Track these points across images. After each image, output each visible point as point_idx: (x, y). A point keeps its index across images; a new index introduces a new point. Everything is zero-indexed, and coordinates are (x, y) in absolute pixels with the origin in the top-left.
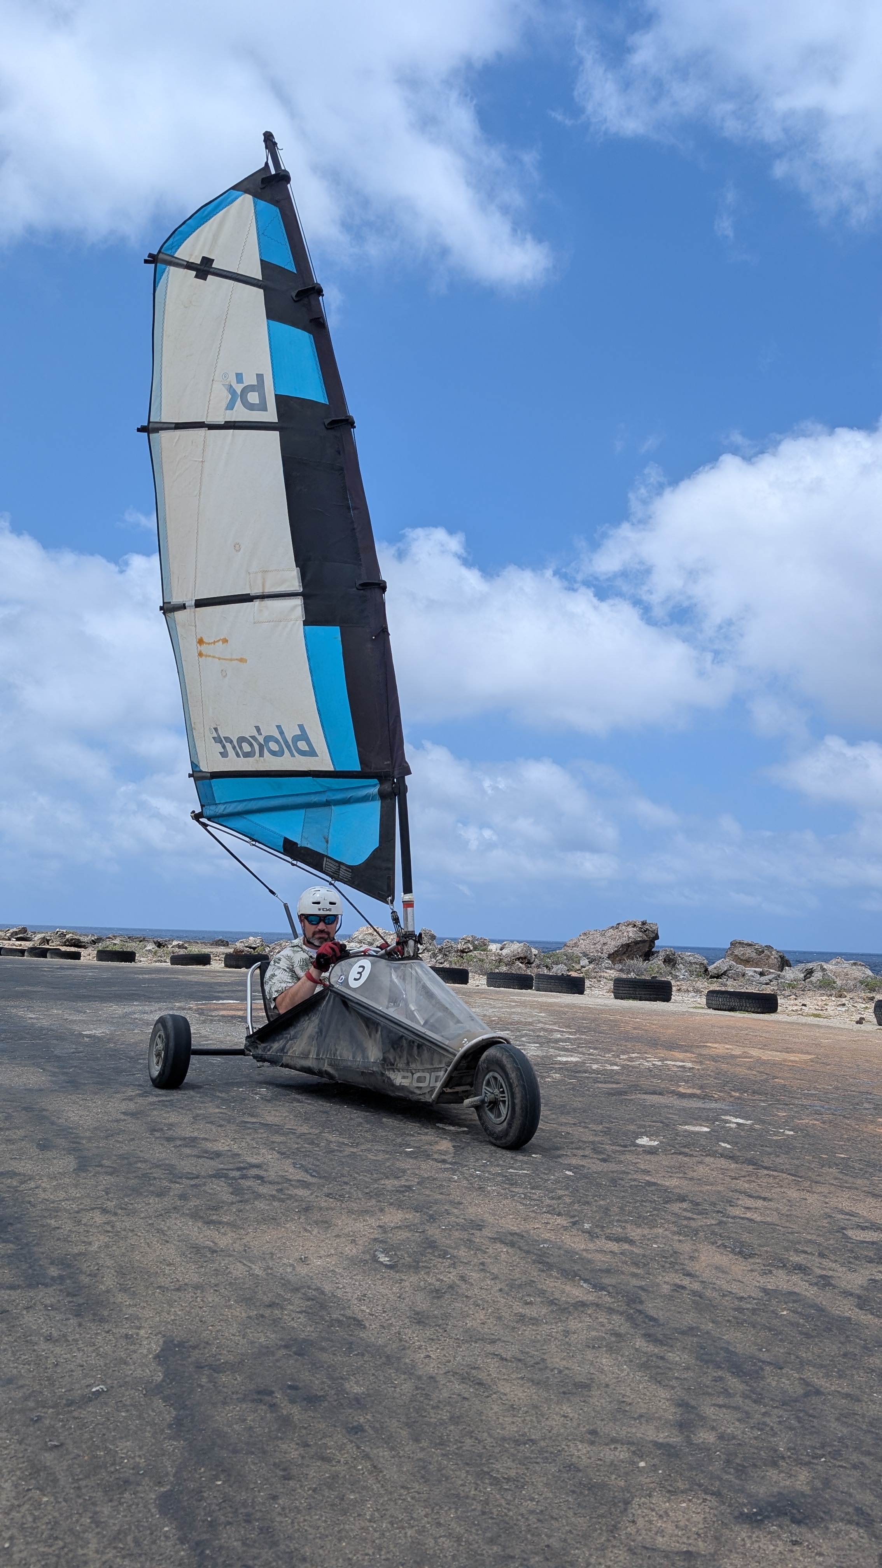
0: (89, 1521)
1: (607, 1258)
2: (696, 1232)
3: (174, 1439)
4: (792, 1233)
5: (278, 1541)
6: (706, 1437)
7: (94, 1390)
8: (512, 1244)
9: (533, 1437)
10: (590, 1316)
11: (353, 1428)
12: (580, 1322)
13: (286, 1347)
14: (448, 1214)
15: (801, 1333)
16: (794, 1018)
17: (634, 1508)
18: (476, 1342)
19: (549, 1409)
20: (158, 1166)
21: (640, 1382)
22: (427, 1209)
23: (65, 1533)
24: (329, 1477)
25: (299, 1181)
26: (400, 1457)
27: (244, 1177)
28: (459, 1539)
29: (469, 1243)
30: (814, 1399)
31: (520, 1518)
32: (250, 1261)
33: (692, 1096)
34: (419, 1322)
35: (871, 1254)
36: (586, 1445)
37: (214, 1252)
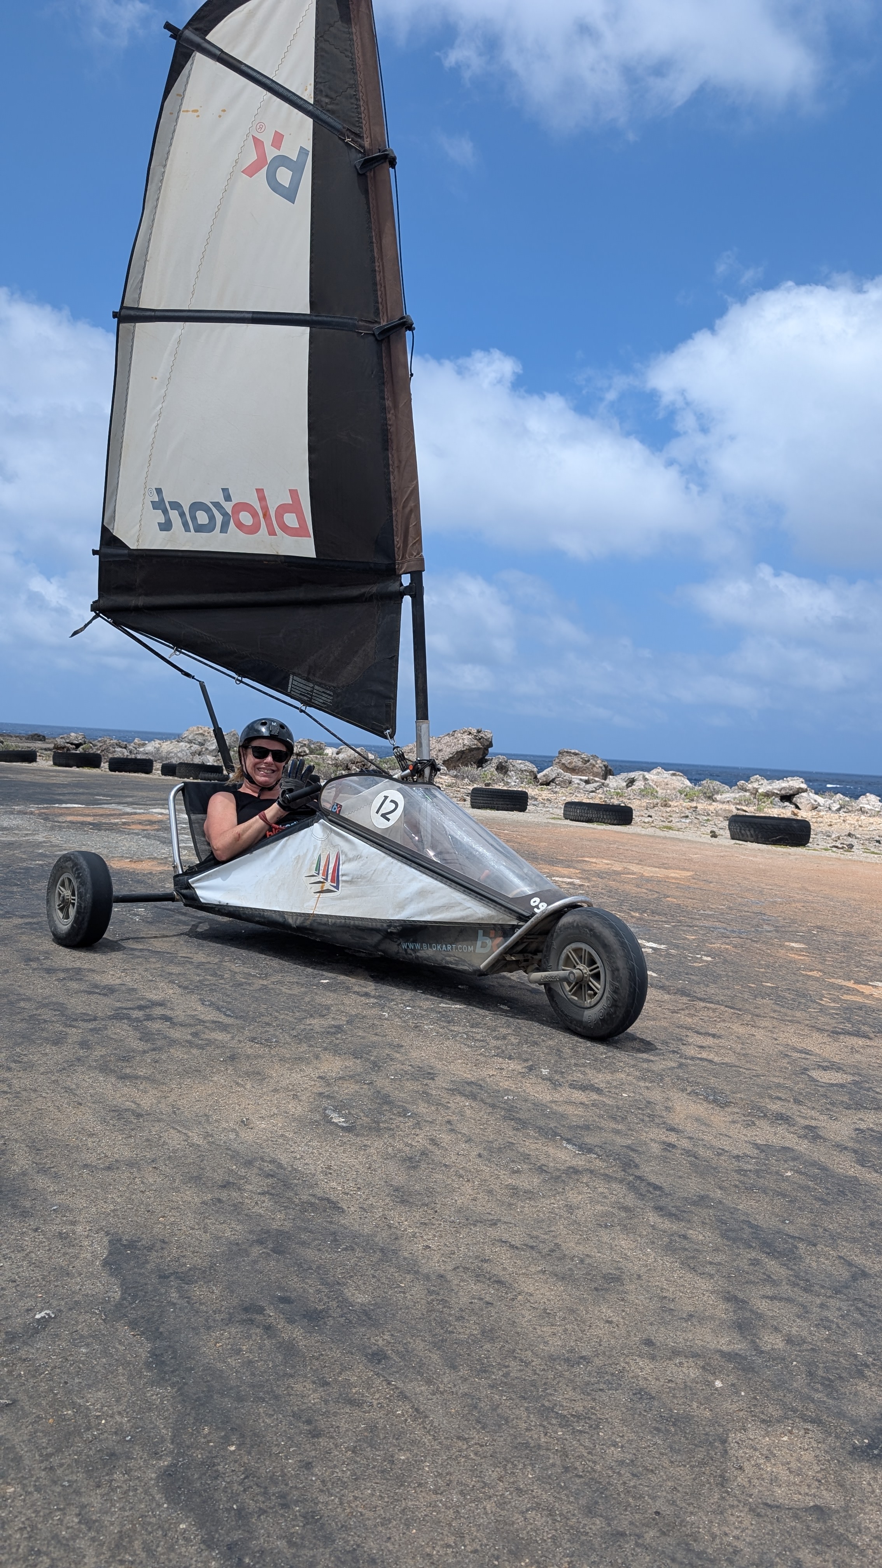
0: (76, 1520)
1: (580, 1111)
2: (660, 1077)
3: (159, 1385)
4: (758, 1076)
5: (331, 1534)
6: (772, 1341)
7: (38, 1316)
8: (473, 1097)
9: (584, 1353)
10: (588, 1186)
11: (374, 1354)
12: (579, 1193)
13: (260, 1242)
14: (392, 1060)
15: (817, 1199)
16: (647, 830)
17: (734, 1450)
18: (475, 1225)
19: (587, 1312)
20: (45, 1006)
21: (673, 1271)
22: (367, 1054)
23: (49, 1545)
24: (366, 1429)
25: (214, 1022)
26: (442, 1393)
27: (149, 1018)
28: (551, 1513)
29: (426, 1096)
30: (865, 1284)
31: (610, 1473)
32: (184, 1126)
34: (403, 1202)
35: (846, 1099)
36: (647, 1361)
37: (139, 1116)
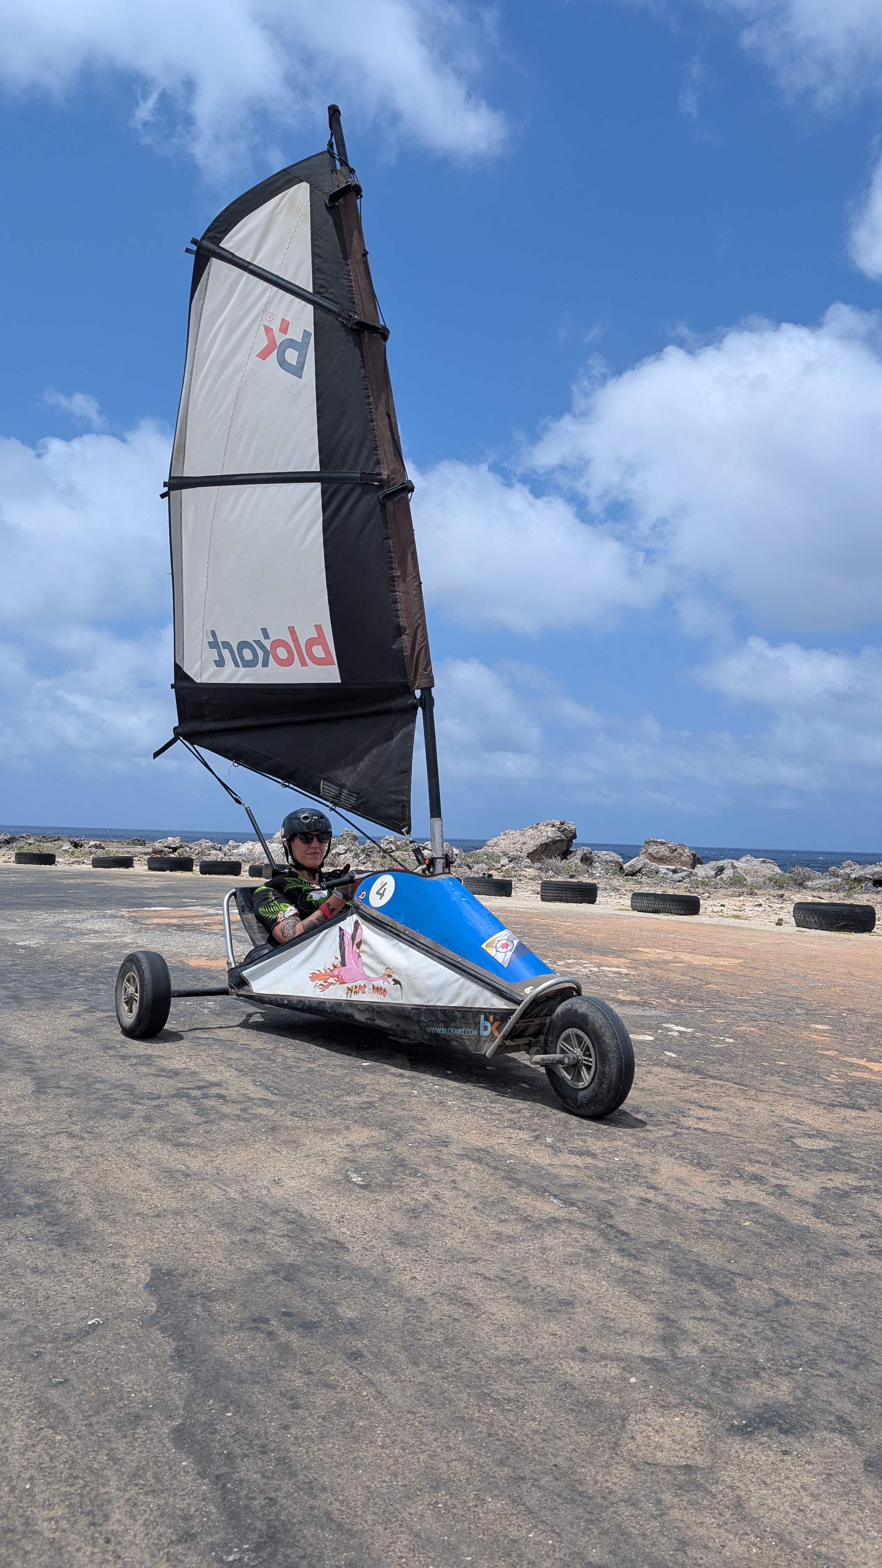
0: (106, 1458)
1: (573, 1173)
2: (654, 1144)
3: (178, 1371)
4: (745, 1143)
5: (296, 1471)
6: (689, 1350)
7: (90, 1323)
8: (480, 1161)
9: (526, 1357)
10: (564, 1232)
11: (352, 1354)
12: (555, 1238)
13: (274, 1272)
14: (413, 1130)
15: (765, 1243)
16: (716, 920)
17: (631, 1425)
18: (458, 1262)
19: (537, 1327)
20: (118, 1087)
21: (620, 1297)
22: (392, 1126)
23: (84, 1472)
24: (336, 1405)
25: (261, 1099)
26: (402, 1381)
27: (205, 1096)
28: (470, 1462)
29: (437, 1160)
30: (785, 1309)
31: (525, 1438)
32: (224, 1184)
33: (632, 1003)
34: (400, 1243)
35: (821, 1162)
36: (578, 1363)
37: (188, 1175)
